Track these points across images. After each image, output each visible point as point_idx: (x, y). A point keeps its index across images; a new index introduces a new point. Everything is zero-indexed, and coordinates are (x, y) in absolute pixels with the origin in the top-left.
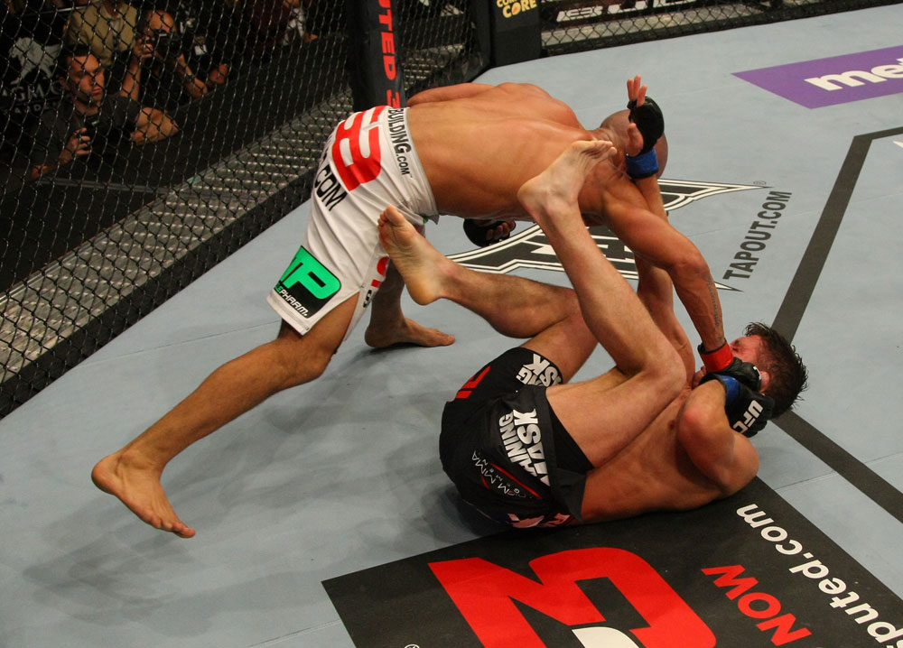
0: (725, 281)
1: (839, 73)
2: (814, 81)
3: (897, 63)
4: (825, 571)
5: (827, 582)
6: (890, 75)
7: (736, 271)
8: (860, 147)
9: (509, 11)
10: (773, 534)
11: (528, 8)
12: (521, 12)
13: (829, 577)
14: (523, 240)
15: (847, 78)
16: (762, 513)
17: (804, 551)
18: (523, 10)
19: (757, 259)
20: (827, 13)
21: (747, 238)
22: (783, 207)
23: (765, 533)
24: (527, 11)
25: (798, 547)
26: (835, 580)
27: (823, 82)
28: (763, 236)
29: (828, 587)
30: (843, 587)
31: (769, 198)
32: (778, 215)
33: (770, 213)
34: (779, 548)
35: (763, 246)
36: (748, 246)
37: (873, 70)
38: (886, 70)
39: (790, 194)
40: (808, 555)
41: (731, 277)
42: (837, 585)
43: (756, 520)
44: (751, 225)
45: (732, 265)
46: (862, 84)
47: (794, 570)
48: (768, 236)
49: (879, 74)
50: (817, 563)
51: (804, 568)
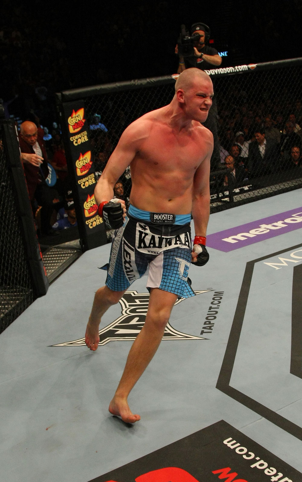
0: (201, 336)
1: (236, 235)
2: (226, 240)
3: (260, 227)
4: (266, 465)
5: (268, 470)
6: (257, 233)
7: (205, 330)
8: (250, 267)
9: (91, 225)
10: (241, 450)
11: (100, 223)
12: (97, 225)
13: (268, 467)
14: (111, 328)
15: (239, 237)
16: (234, 441)
17: (256, 456)
18: (98, 224)
19: (214, 324)
20: (227, 209)
21: (208, 314)
22: (221, 298)
23: (237, 451)
24: (99, 225)
25: (253, 455)
26: (271, 468)
27: (230, 240)
28: (215, 313)
29: (269, 472)
30: (275, 471)
31: (214, 295)
32: (220, 302)
33: (216, 302)
34: (245, 457)
35: (215, 318)
36: (209, 318)
37: (250, 232)
38: (256, 231)
39: (223, 292)
40: (258, 458)
41: (203, 334)
42: (272, 471)
43: (232, 445)
44: (209, 308)
45: (204, 328)
46: (246, 238)
47: (252, 466)
48: (217, 312)
49: (253, 233)
50: (262, 462)
51: (257, 465)
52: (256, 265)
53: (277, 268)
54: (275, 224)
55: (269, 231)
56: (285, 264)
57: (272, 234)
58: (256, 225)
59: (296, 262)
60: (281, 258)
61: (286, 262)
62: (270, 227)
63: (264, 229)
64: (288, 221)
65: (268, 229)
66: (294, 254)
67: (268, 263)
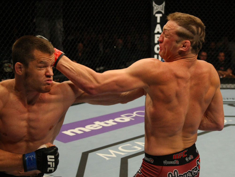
52: (90, 155)
53: (107, 159)
54: (107, 122)
55: (101, 127)
56: (114, 156)
57: (104, 130)
58: (91, 121)
59: (123, 154)
60: (111, 150)
61: (115, 154)
62: (103, 124)
63: (98, 125)
64: (118, 120)
65: (101, 126)
66: (122, 148)
67: (100, 154)
